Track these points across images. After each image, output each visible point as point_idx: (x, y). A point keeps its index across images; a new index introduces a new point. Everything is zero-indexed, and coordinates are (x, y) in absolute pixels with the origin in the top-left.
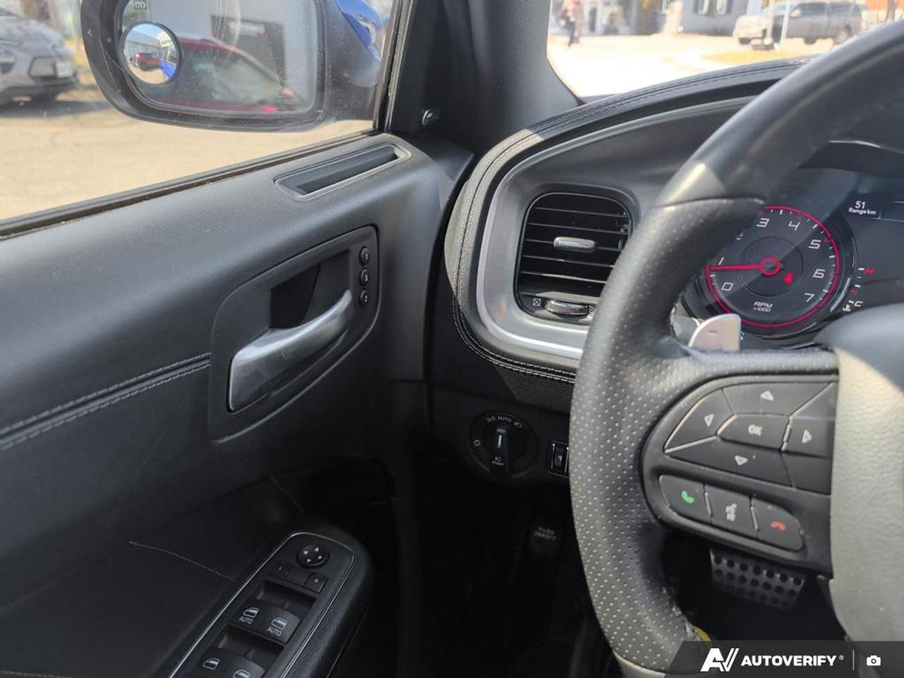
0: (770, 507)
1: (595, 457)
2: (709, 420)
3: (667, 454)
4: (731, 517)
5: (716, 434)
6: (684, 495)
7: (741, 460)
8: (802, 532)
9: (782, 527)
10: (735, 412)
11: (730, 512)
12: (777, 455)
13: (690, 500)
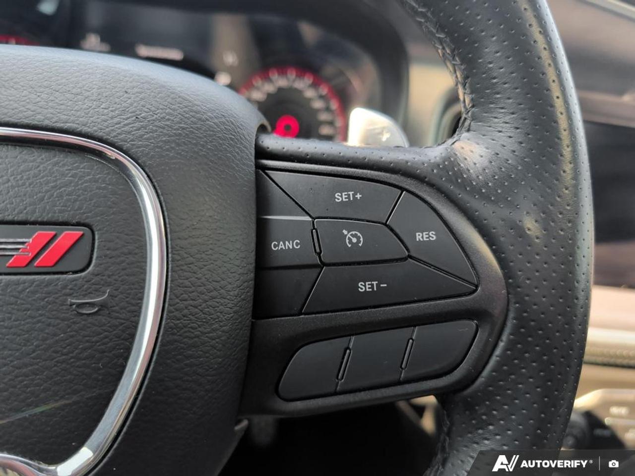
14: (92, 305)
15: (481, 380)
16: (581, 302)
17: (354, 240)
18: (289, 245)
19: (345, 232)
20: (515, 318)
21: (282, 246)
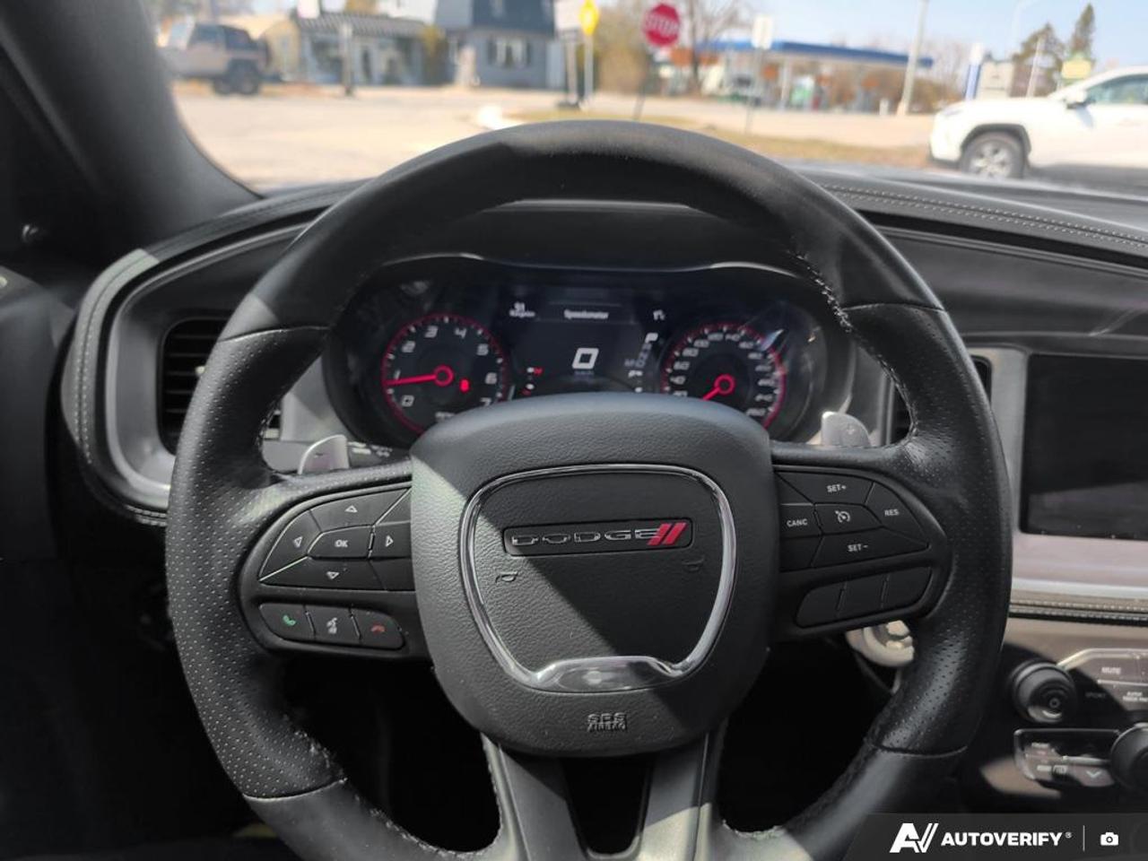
0: (368, 613)
1: (189, 600)
2: (298, 542)
3: (262, 582)
4: (333, 630)
5: (306, 555)
6: (286, 619)
7: (332, 575)
8: (401, 630)
9: (382, 629)
10: (323, 530)
11: (330, 627)
12: (364, 564)
13: (292, 623)
14: (695, 566)
15: (936, 609)
16: (1004, 552)
17: (844, 517)
18: (800, 523)
19: (837, 512)
20: (957, 564)
21: (794, 523)
